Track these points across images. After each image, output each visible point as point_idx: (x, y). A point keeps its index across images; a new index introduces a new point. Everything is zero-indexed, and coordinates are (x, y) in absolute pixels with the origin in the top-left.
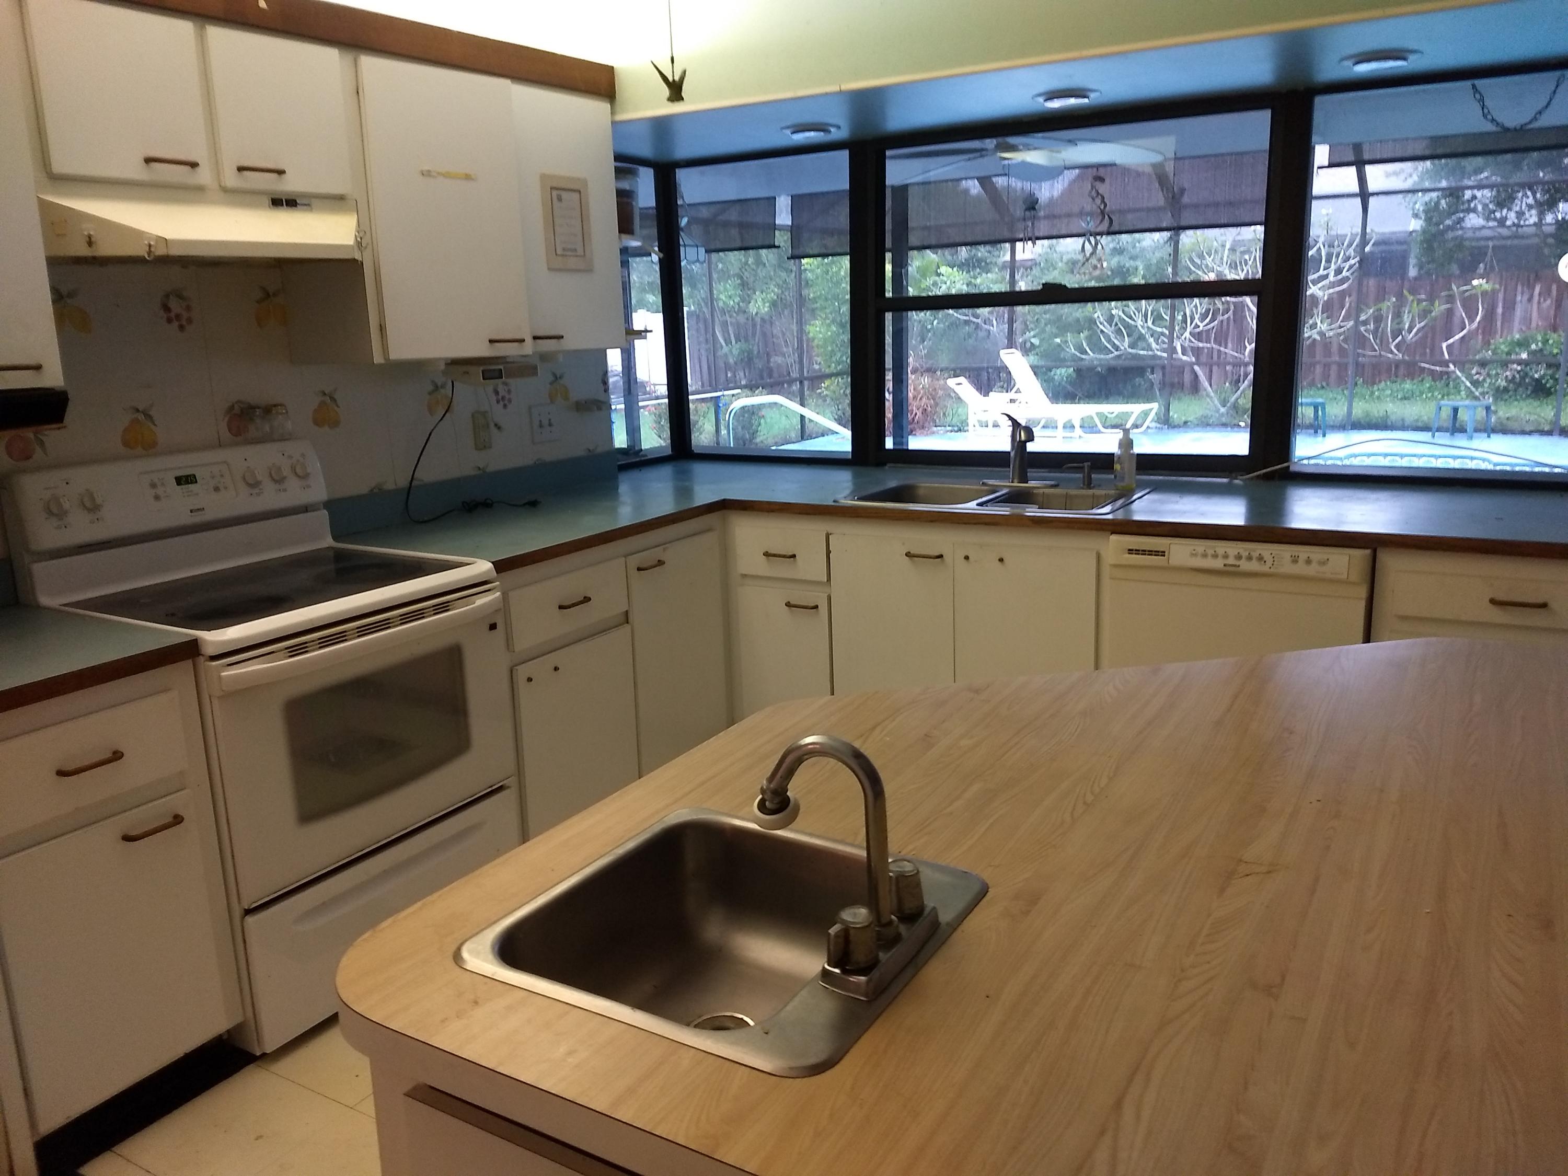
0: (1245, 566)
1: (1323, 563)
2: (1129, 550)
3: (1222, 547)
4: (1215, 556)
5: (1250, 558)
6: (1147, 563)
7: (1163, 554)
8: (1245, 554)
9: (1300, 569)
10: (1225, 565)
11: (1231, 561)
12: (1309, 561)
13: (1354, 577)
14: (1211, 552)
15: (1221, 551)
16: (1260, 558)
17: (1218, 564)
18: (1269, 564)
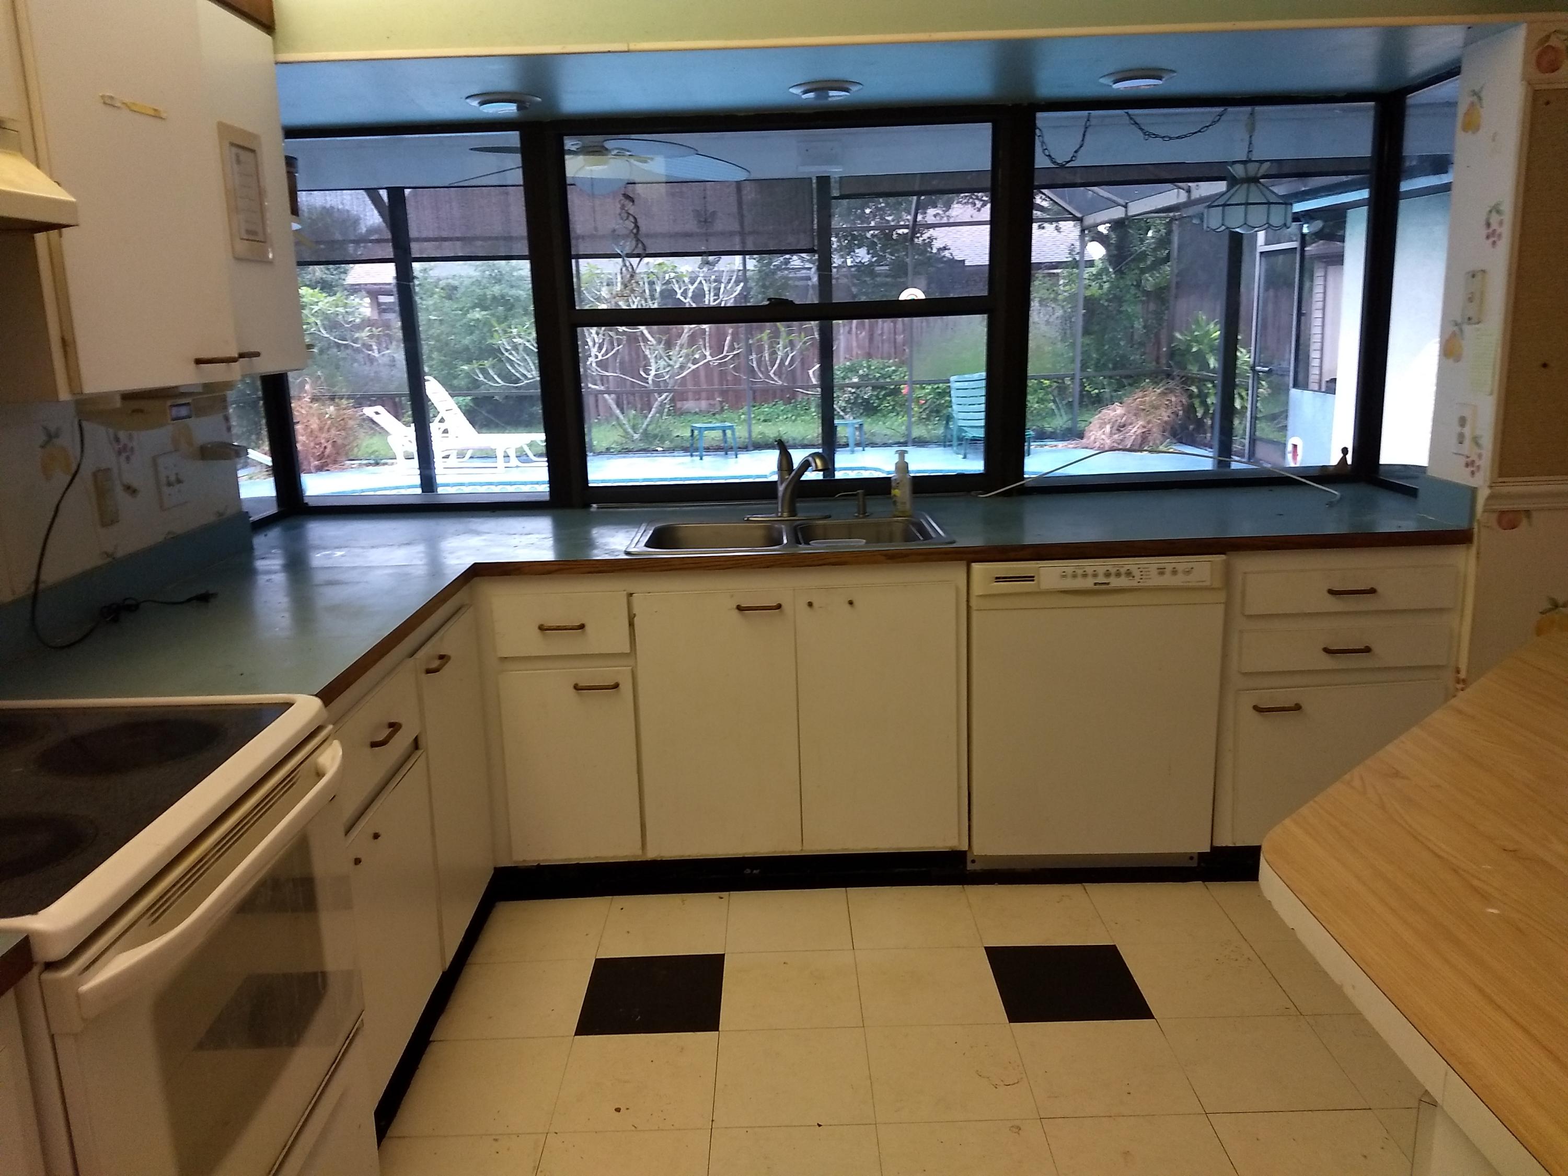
0: (1115, 582)
1: (1188, 572)
2: (997, 578)
3: (1089, 565)
4: (1085, 575)
5: (1118, 575)
6: (1018, 590)
7: (1031, 578)
8: (1113, 571)
9: (1167, 580)
10: (1095, 584)
11: (1101, 579)
12: (1174, 572)
13: (1217, 584)
14: (1080, 572)
15: (1090, 570)
16: (1129, 574)
17: (1089, 583)
18: (1137, 578)
